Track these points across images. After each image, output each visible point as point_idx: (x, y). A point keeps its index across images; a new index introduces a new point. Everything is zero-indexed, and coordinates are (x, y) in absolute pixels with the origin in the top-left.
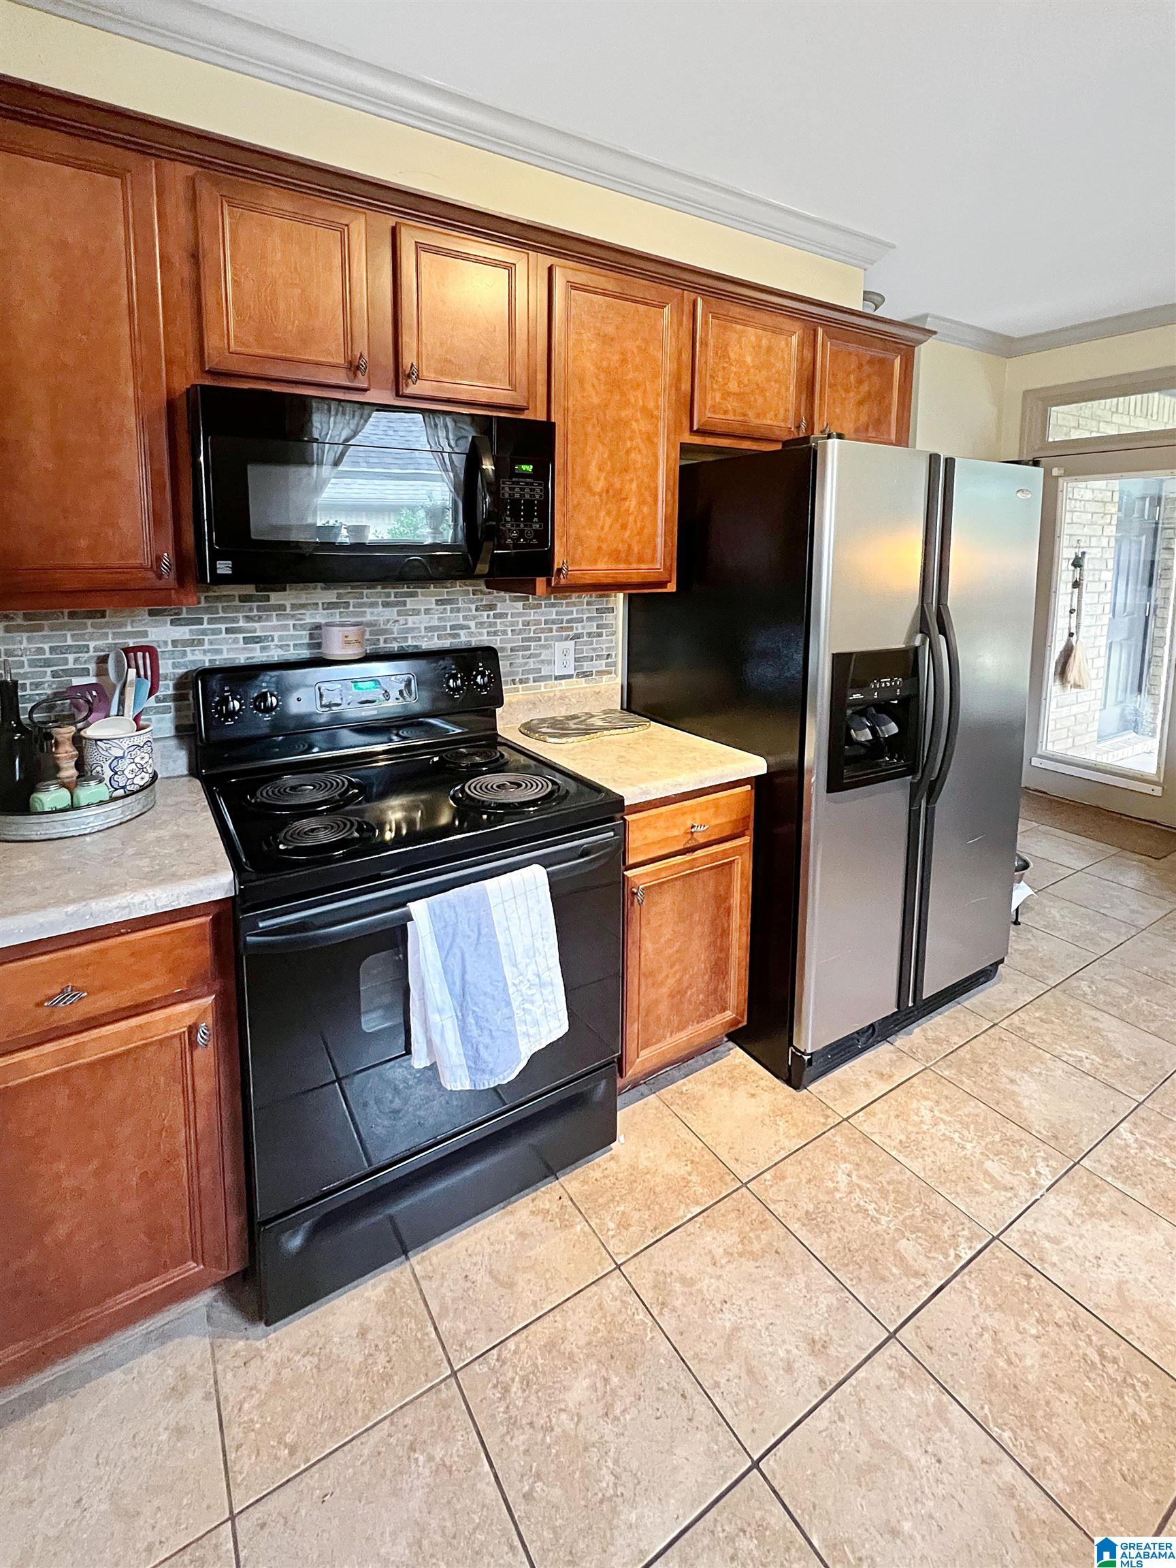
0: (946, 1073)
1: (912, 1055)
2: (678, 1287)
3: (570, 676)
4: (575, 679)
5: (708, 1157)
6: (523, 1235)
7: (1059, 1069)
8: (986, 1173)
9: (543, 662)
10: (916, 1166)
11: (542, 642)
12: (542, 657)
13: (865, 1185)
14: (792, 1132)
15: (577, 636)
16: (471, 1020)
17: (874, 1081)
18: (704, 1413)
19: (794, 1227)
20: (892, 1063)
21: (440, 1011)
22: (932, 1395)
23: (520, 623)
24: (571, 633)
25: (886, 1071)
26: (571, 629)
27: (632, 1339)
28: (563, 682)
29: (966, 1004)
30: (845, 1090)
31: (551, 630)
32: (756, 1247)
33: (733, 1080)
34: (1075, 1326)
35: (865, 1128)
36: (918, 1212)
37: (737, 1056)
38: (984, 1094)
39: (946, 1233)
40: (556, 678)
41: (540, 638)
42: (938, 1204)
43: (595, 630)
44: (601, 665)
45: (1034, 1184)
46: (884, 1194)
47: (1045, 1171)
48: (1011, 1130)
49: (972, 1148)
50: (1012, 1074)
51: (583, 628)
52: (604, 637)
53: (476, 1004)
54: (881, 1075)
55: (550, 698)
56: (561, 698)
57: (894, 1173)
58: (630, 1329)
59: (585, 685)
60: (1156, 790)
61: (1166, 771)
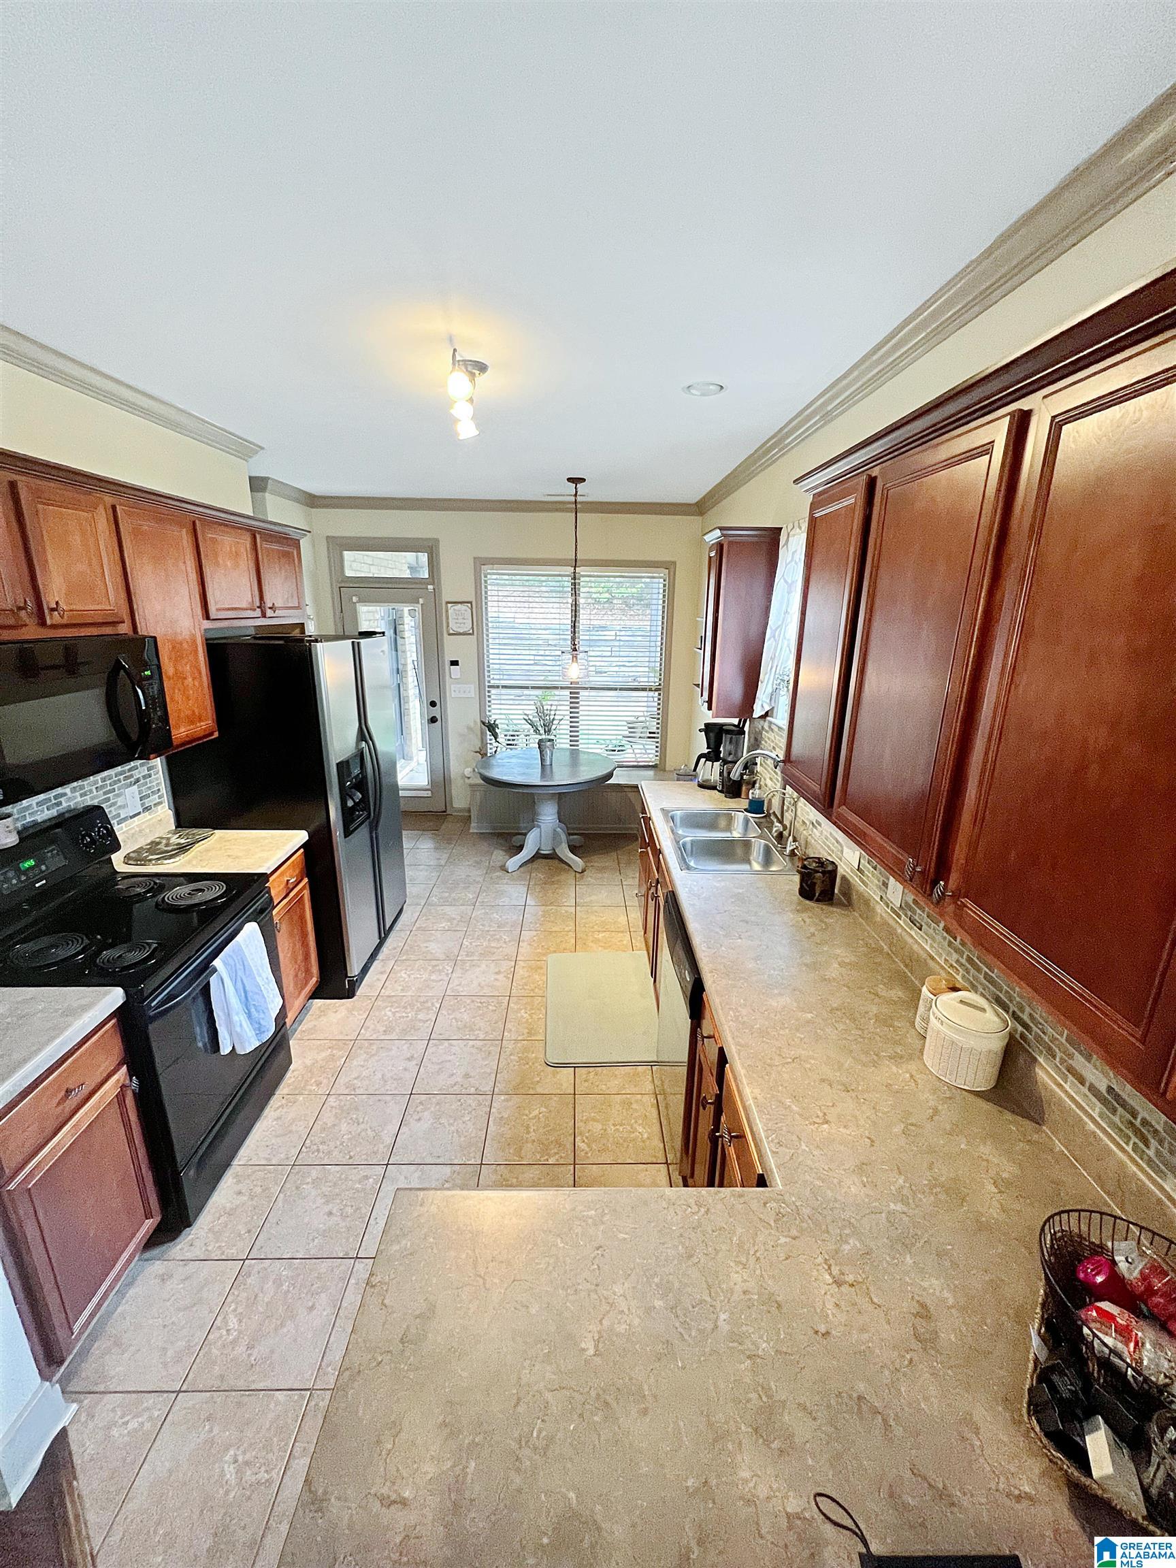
0: (404, 958)
1: (388, 959)
2: (355, 1081)
3: (139, 813)
4: (142, 815)
5: (334, 1042)
6: (279, 1118)
7: (438, 934)
8: (433, 980)
9: (120, 807)
10: (409, 993)
11: (116, 792)
12: (119, 804)
13: (397, 1010)
14: (361, 1012)
15: (138, 781)
16: (253, 1010)
17: (379, 976)
18: (388, 1098)
19: (383, 1037)
20: (383, 966)
21: (237, 1014)
22: (446, 1043)
23: (100, 781)
24: (132, 779)
25: (383, 970)
26: (132, 776)
27: (351, 1104)
28: (136, 819)
29: (397, 929)
30: (371, 986)
31: (119, 781)
32: (373, 1052)
33: (323, 1012)
34: (473, 1001)
35: (387, 994)
36: (419, 1005)
37: (318, 1002)
38: (421, 957)
39: (430, 1004)
40: (131, 817)
41: (114, 789)
42: (422, 999)
43: (146, 772)
44: (155, 797)
45: (447, 974)
46: (405, 1007)
47: (449, 968)
48: (434, 963)
49: (425, 976)
50: (425, 945)
51: (140, 773)
52: (153, 777)
53: (254, 1001)
54: (382, 973)
55: (133, 834)
56: (140, 831)
57: (405, 999)
58: (348, 1103)
59: (149, 817)
60: (429, 794)
61: (433, 782)
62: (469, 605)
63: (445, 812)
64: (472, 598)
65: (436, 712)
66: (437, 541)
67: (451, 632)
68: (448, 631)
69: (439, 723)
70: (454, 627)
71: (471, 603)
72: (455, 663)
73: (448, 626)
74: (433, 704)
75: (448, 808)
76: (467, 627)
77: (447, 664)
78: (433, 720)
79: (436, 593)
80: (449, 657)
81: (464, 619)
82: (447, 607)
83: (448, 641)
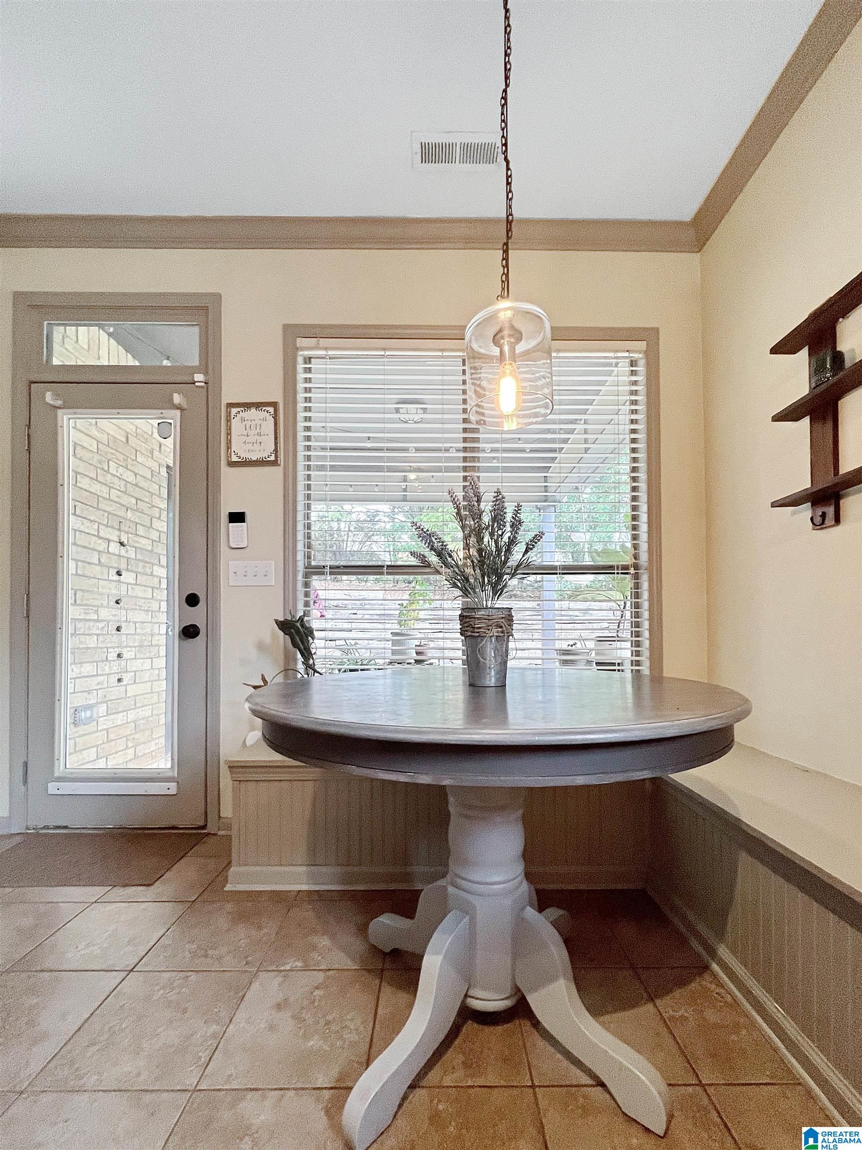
60: (173, 788)
61: (181, 762)
62: (271, 410)
63: (204, 827)
64: (278, 397)
65: (197, 616)
66: (217, 297)
67: (234, 459)
68: (228, 456)
69: (201, 638)
70: (241, 449)
71: (274, 405)
72: (237, 517)
73: (229, 447)
74: (192, 600)
75: (212, 817)
76: (265, 450)
77: (224, 518)
78: (190, 632)
79: (212, 388)
80: (229, 506)
81: (259, 434)
82: (229, 414)
83: (229, 477)
